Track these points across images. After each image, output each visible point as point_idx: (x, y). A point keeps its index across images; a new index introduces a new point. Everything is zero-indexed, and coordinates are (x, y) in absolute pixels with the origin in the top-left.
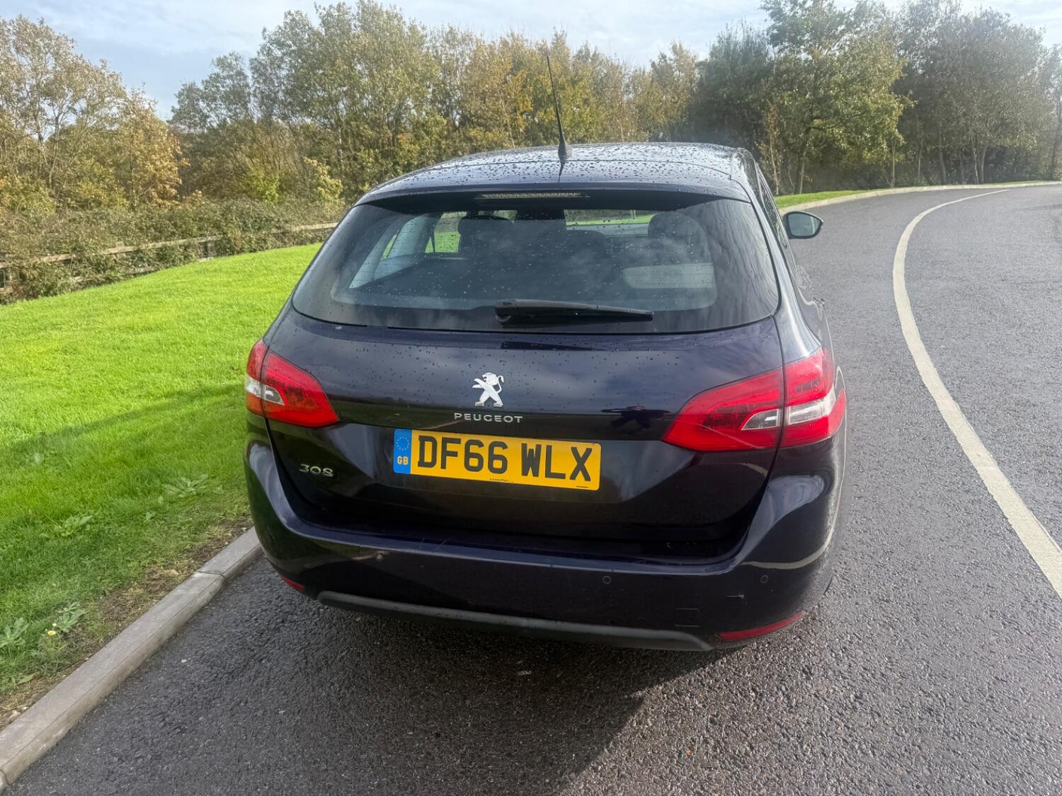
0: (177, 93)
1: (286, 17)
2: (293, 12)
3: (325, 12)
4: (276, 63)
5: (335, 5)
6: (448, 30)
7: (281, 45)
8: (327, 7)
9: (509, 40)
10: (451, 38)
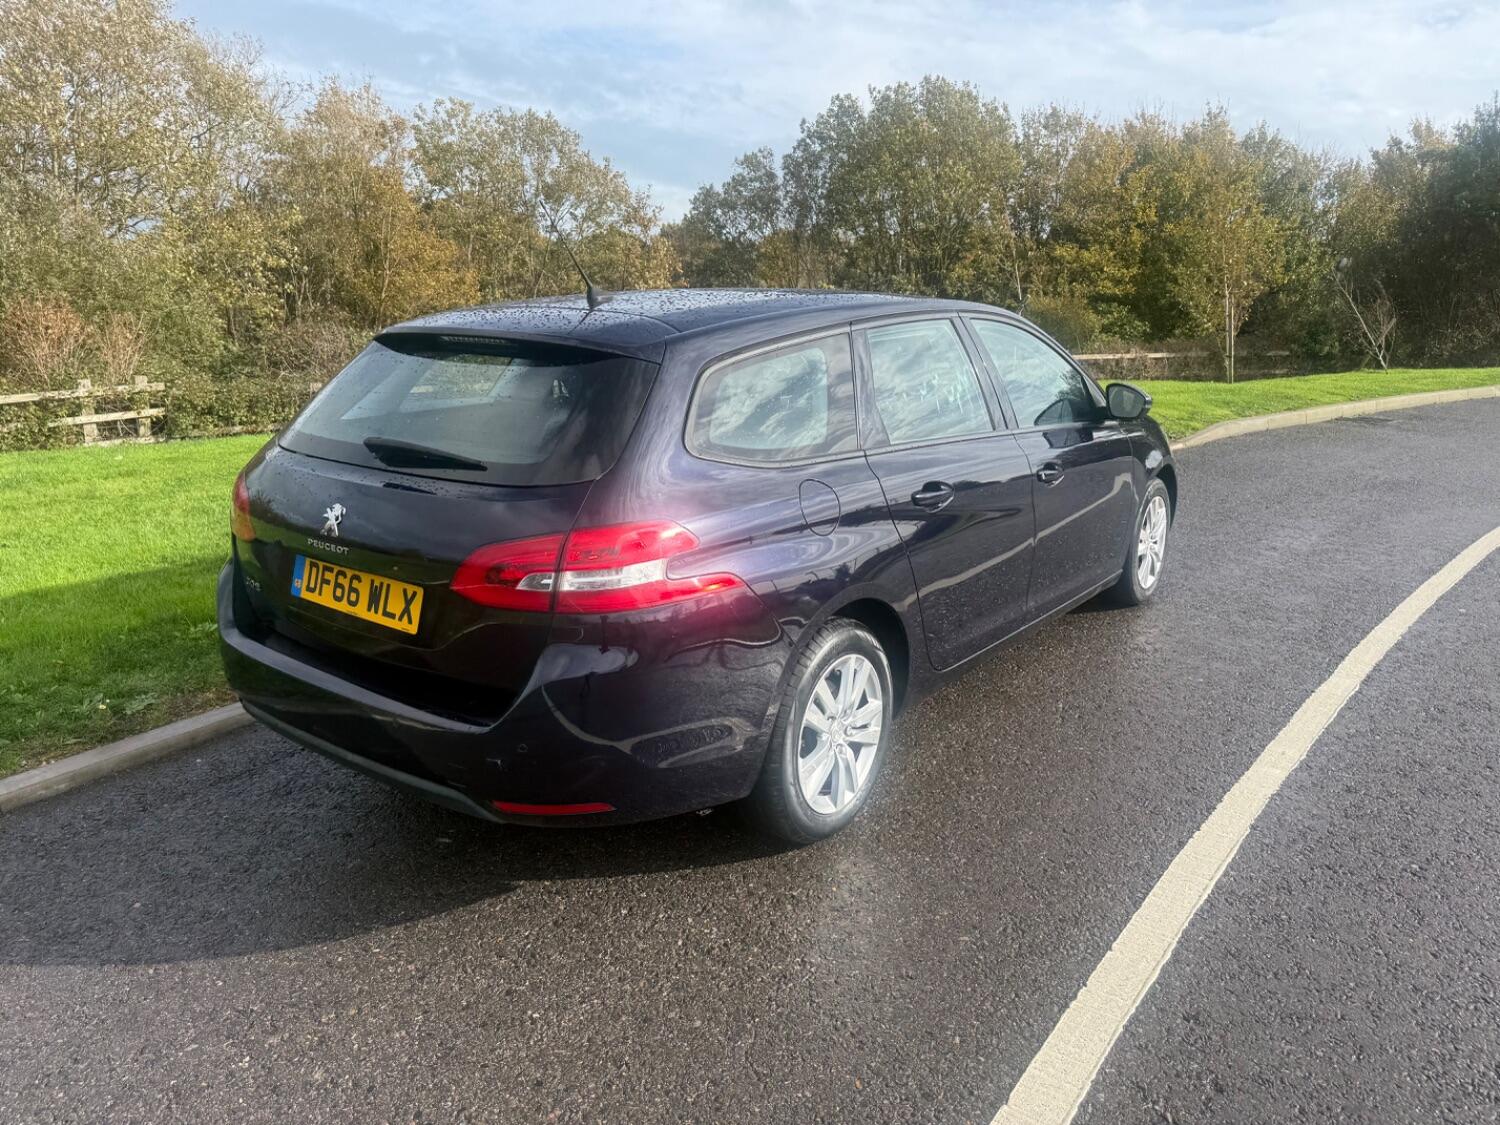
0: (692, 198)
1: (833, 103)
2: (842, 96)
3: (879, 96)
4: (813, 161)
5: (894, 86)
6: (1050, 111)
7: (822, 139)
8: (883, 89)
9: (1137, 123)
10: (1054, 122)
